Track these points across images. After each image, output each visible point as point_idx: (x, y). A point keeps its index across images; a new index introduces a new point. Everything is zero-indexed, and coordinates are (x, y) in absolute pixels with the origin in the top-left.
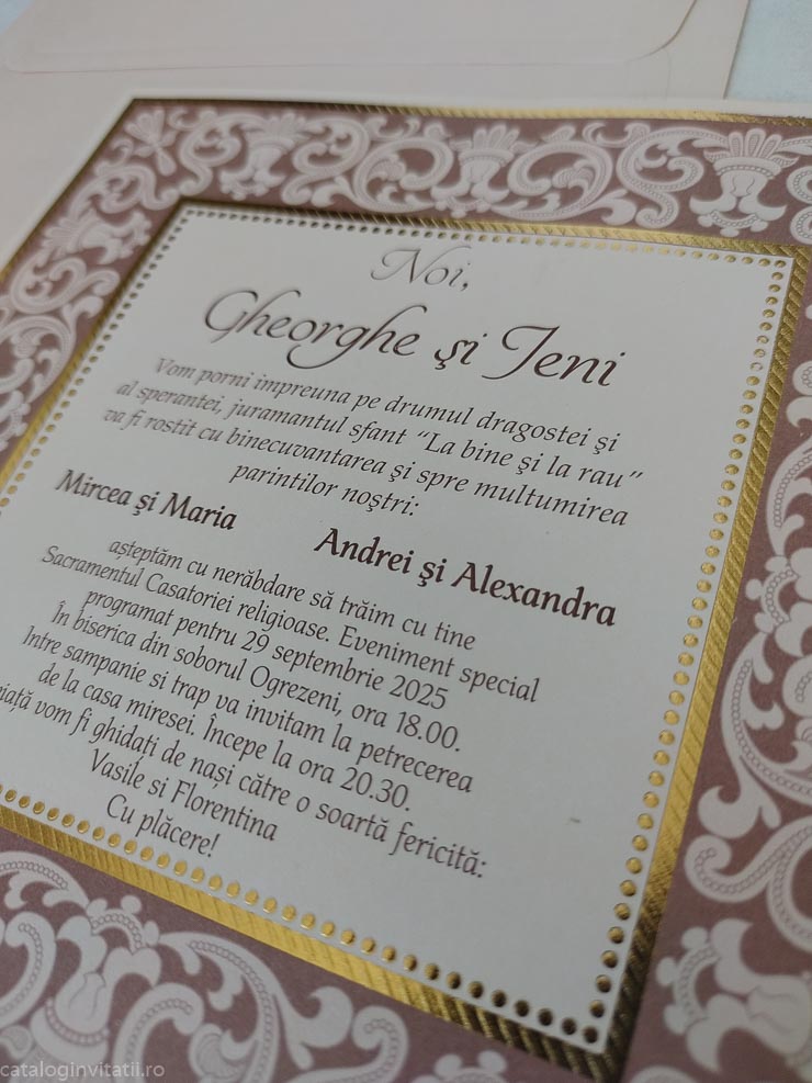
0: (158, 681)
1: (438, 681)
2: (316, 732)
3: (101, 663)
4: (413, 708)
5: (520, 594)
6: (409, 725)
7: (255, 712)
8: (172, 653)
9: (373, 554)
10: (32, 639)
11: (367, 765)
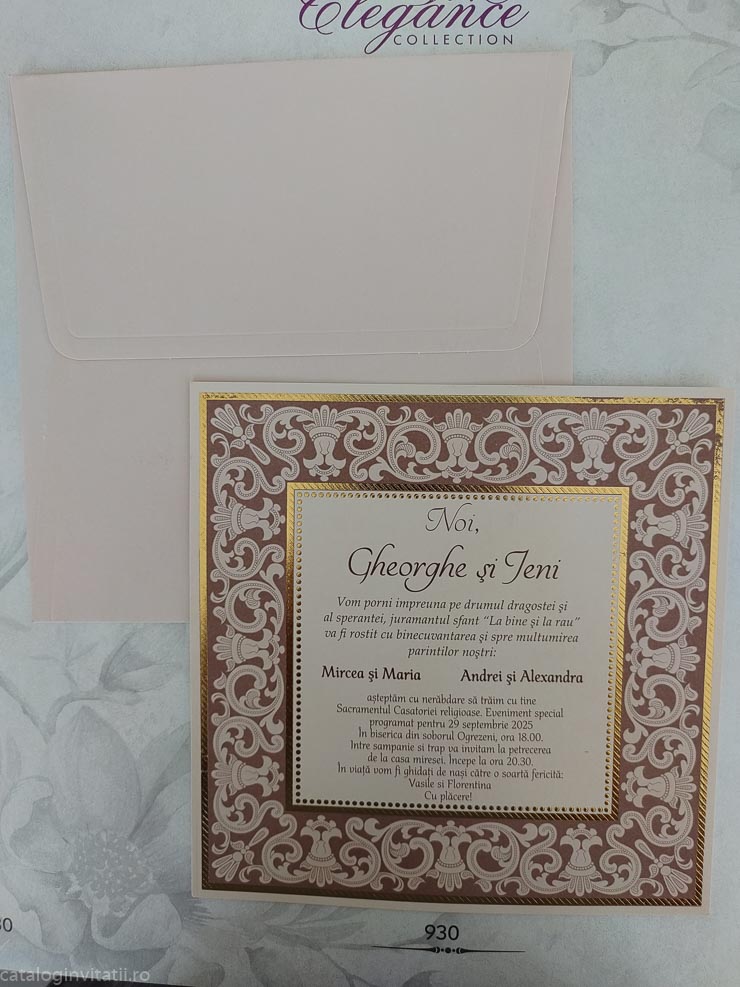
0: (421, 748)
1: (528, 719)
2: (491, 749)
3: (393, 748)
4: (522, 731)
5: (546, 678)
6: (523, 737)
7: (465, 749)
8: (421, 737)
9: (485, 677)
10: (354, 745)
11: (513, 755)
